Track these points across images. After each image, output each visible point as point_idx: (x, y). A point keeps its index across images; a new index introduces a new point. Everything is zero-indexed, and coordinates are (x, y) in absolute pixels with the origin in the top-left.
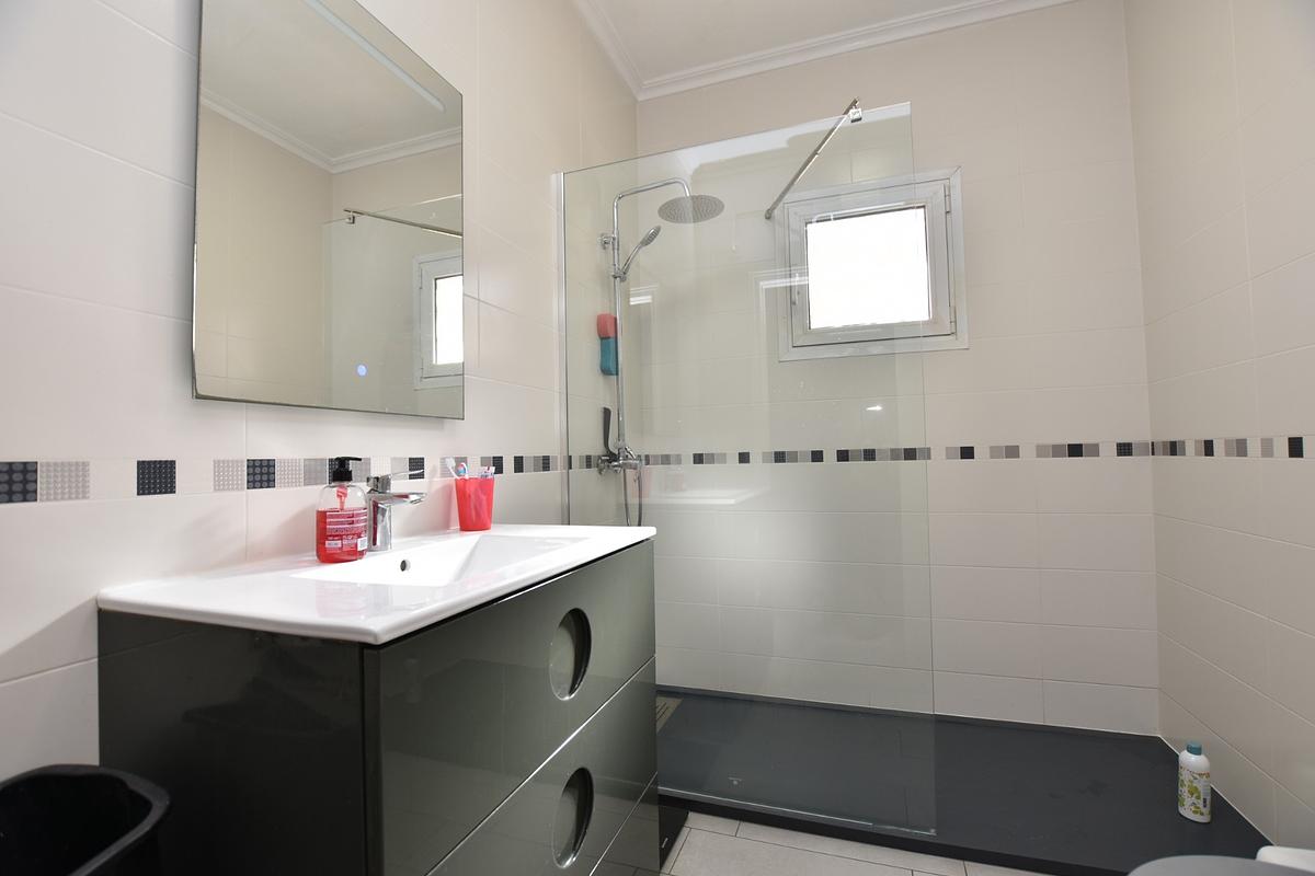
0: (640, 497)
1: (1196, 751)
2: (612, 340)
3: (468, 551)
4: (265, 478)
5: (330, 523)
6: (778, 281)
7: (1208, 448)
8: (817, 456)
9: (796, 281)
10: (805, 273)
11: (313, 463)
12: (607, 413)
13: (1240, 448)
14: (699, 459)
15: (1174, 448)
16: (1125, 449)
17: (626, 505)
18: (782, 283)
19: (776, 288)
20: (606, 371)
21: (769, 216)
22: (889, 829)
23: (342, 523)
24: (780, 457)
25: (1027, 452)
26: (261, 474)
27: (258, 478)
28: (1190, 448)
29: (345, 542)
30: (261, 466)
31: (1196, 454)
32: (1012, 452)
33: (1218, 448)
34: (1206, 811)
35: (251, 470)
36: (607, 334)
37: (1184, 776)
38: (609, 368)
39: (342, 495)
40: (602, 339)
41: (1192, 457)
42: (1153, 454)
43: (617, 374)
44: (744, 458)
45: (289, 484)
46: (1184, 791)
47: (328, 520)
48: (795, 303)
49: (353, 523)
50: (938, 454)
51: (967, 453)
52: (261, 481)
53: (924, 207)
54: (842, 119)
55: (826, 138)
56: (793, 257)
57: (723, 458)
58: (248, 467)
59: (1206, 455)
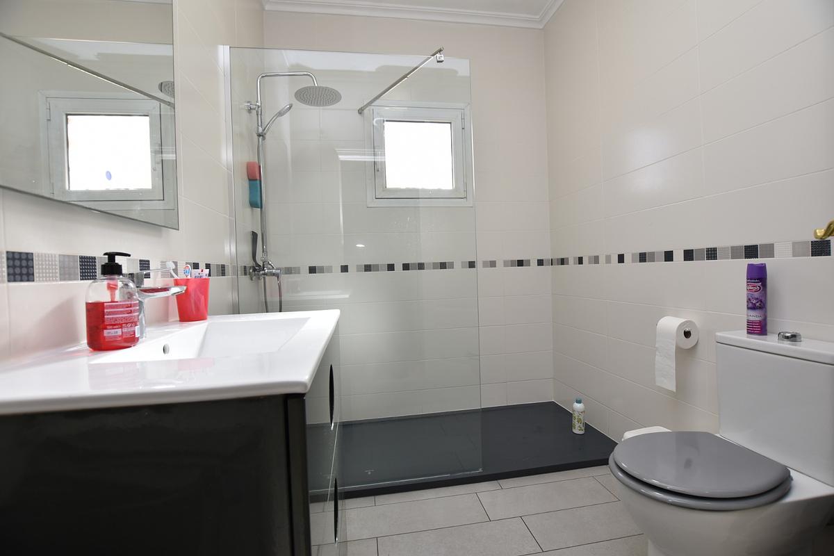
0: (280, 296)
1: (579, 402)
2: (258, 182)
3: (201, 337)
4: (24, 271)
5: (110, 313)
6: (367, 157)
7: (580, 261)
8: (391, 267)
9: (378, 159)
10: (383, 154)
11: (66, 259)
12: (254, 235)
13: (596, 260)
14: (312, 270)
15: (563, 261)
16: (540, 263)
17: (266, 302)
18: (369, 159)
19: (365, 162)
20: (253, 204)
21: (361, 111)
22: (459, 475)
23: (121, 312)
24: (368, 268)
25: (499, 264)
26: (21, 267)
27: (18, 270)
28: (571, 261)
29: (125, 330)
30: (20, 259)
31: (574, 264)
32: (493, 264)
33: (585, 260)
34: (583, 428)
35: (11, 263)
36: (254, 178)
37: (576, 415)
38: (256, 202)
39: (112, 288)
40: (250, 180)
41: (572, 266)
42: (552, 265)
43: (261, 208)
44: (345, 269)
45: (47, 279)
46: (575, 422)
47: (106, 310)
48: (378, 171)
49: (131, 312)
50: (457, 265)
51: (472, 265)
52: (21, 274)
53: (450, 123)
54: (430, 58)
55: (413, 70)
56: (375, 142)
57: (330, 270)
58: (8, 259)
59: (579, 264)
